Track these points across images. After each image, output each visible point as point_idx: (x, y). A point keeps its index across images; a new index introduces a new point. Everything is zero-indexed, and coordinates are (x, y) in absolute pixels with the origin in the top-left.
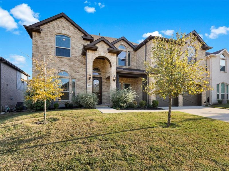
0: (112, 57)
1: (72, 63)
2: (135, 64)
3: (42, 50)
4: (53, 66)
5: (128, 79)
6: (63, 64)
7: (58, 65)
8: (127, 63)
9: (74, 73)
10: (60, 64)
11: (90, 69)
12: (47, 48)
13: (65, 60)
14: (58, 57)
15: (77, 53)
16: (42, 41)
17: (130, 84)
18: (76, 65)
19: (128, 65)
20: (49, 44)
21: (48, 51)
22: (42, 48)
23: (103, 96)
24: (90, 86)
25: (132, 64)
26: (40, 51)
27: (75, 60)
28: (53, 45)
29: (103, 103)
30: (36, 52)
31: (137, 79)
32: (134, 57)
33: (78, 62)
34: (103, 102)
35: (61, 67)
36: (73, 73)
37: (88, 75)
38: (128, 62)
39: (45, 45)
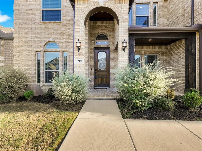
0: (119, 5)
1: (63, 29)
2: (166, 21)
3: (24, 16)
4: (38, 36)
5: (154, 46)
6: (51, 31)
7: (44, 35)
8: (151, 22)
9: (67, 44)
10: (47, 32)
11: (79, 32)
12: (31, 12)
13: (53, 25)
14: (45, 23)
15: (69, 14)
16: (25, 4)
17: (157, 56)
18: (68, 31)
19: (152, 24)
20: (33, 6)
21: (32, 16)
22: (25, 13)
23: (111, 75)
24: (80, 61)
25: (161, 22)
26: (22, 17)
27: (67, 25)
28: (39, 7)
29: (111, 86)
30: (18, 20)
31: (170, 46)
32: (164, 9)
33: (70, 27)
34: (111, 84)
35: (48, 36)
36: (64, 44)
37: (75, 43)
38: (152, 20)
39: (28, 8)
